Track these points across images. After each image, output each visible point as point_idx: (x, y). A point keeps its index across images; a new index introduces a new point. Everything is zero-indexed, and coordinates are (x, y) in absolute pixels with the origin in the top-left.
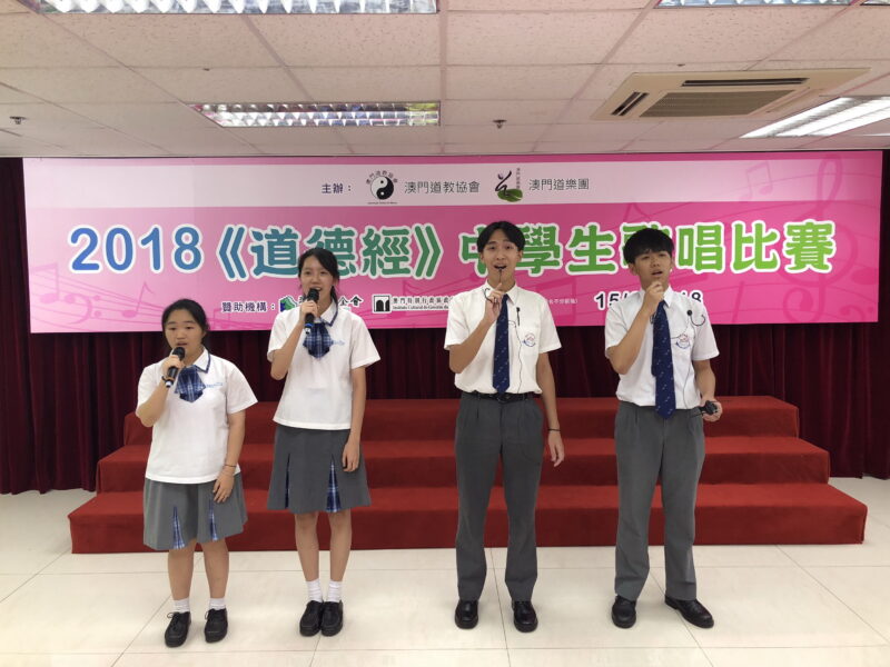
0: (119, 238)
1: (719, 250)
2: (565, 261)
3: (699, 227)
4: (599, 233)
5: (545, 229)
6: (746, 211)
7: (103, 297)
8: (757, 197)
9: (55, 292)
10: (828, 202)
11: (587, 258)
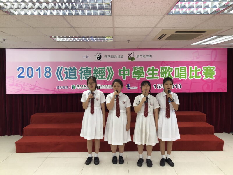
0: (30, 69)
1: (185, 73)
2: (146, 76)
3: (180, 67)
4: (154, 69)
5: (141, 68)
6: (193, 63)
7: (26, 85)
8: (195, 60)
9: (13, 83)
10: (214, 61)
11: (151, 75)
